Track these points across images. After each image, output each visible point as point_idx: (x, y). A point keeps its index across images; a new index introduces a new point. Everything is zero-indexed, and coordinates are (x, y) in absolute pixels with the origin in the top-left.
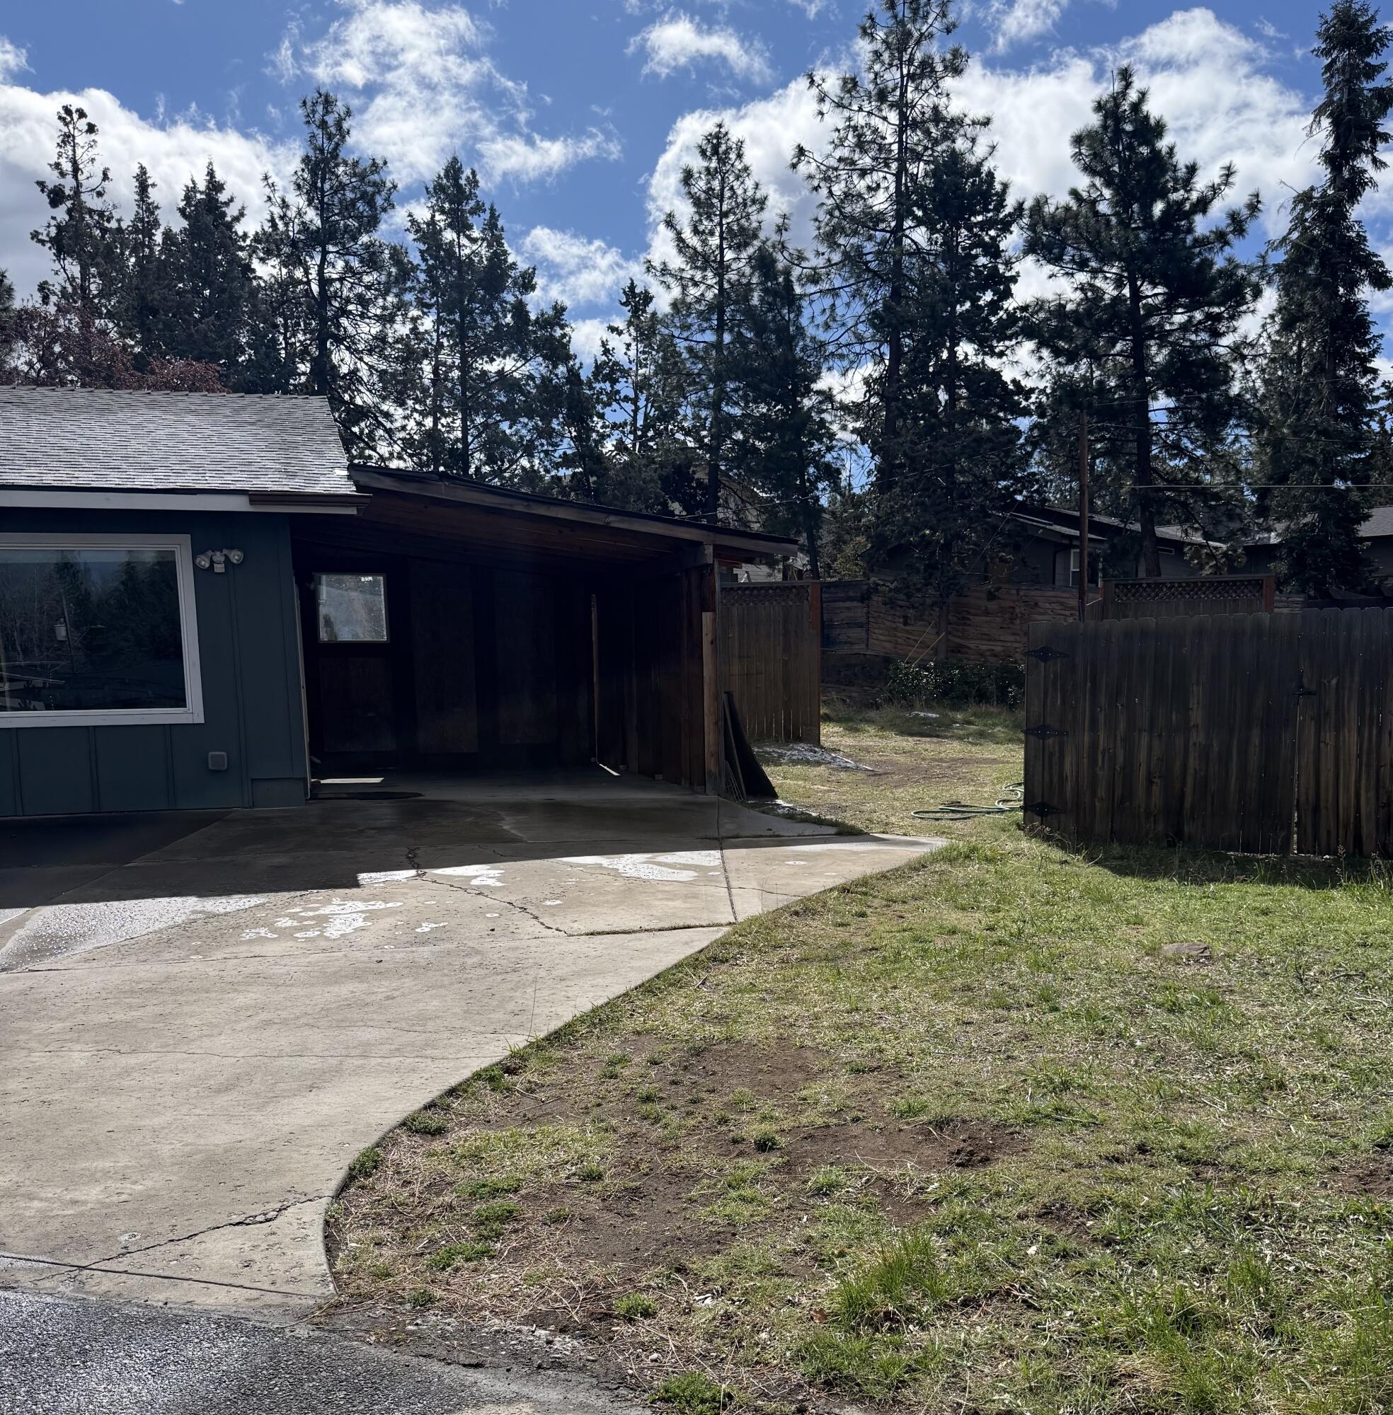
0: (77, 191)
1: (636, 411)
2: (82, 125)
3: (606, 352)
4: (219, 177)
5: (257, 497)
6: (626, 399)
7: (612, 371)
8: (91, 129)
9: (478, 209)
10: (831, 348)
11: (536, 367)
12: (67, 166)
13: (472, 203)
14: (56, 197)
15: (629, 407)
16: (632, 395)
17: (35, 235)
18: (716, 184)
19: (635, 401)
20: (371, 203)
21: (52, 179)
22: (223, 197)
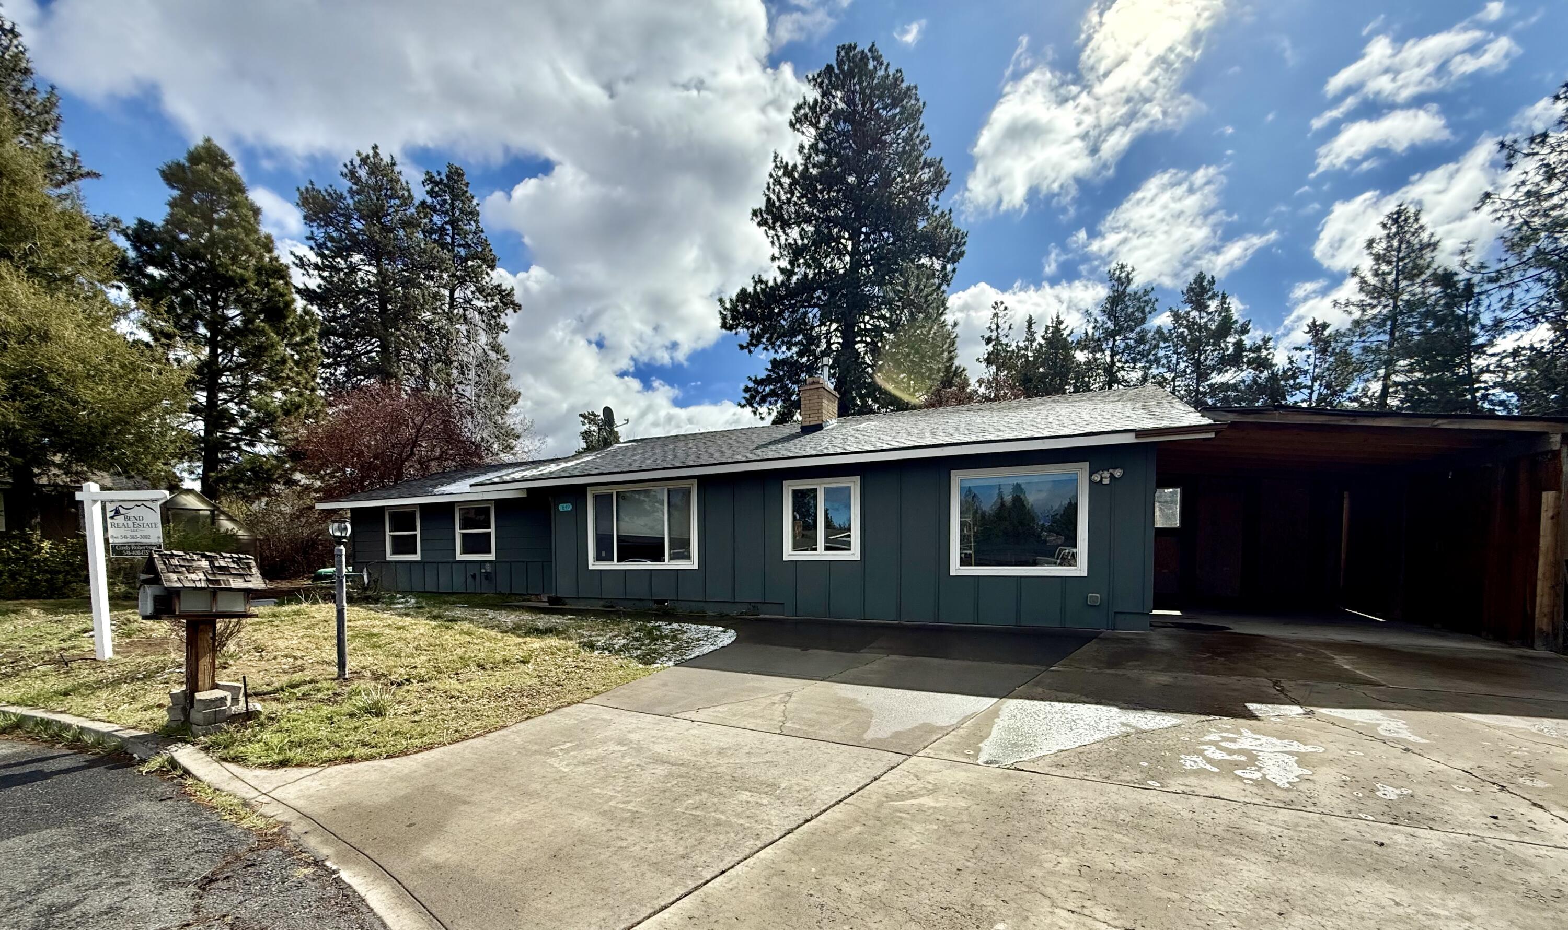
0: (997, 338)
1: (1311, 394)
2: (1002, 308)
3: (1291, 362)
4: (1061, 318)
5: (1139, 433)
6: (1305, 387)
7: (1294, 373)
8: (1006, 308)
9: (1214, 296)
10: (1508, 324)
11: (1247, 374)
12: (994, 327)
13: (1210, 294)
14: (989, 341)
15: (1307, 391)
16: (1309, 383)
17: (978, 360)
18: (1395, 243)
19: (1311, 387)
20: (1143, 312)
21: (987, 334)
22: (1062, 327)
